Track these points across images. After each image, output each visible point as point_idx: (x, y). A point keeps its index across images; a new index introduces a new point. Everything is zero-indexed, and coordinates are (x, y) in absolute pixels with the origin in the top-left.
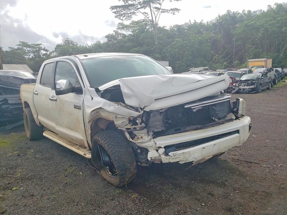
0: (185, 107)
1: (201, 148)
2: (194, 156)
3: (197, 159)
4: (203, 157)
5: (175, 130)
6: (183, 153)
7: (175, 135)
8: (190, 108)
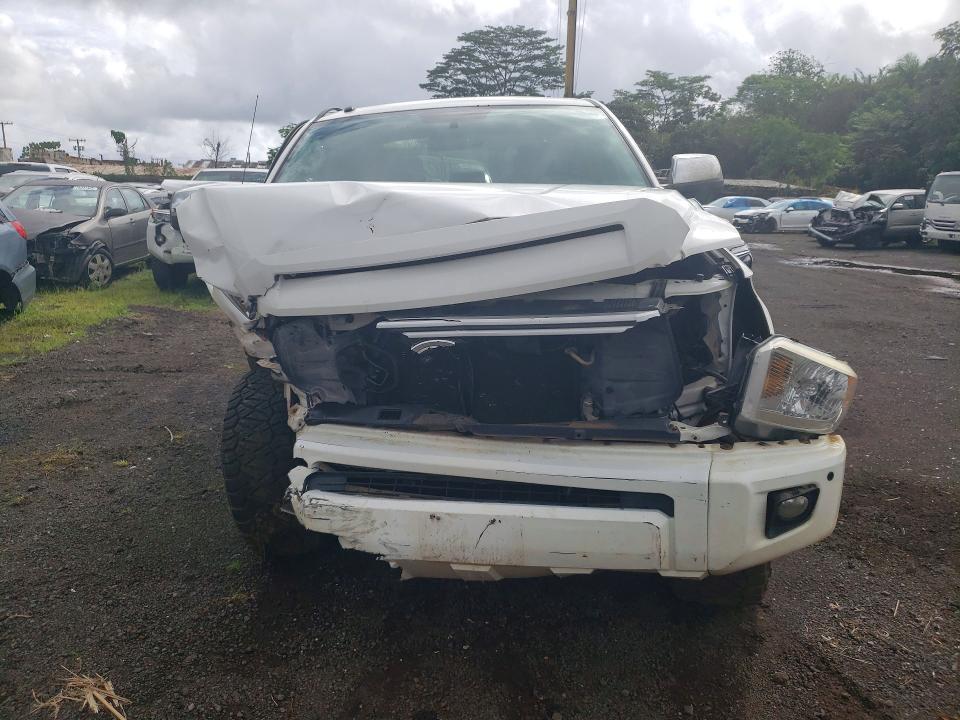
0: (381, 325)
1: (421, 512)
2: (387, 534)
3: (396, 550)
4: (427, 554)
5: (384, 415)
6: (345, 509)
7: (379, 433)
8: (397, 333)
